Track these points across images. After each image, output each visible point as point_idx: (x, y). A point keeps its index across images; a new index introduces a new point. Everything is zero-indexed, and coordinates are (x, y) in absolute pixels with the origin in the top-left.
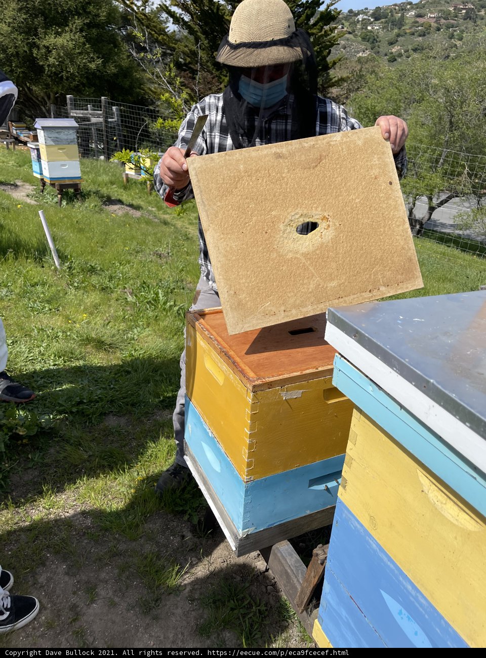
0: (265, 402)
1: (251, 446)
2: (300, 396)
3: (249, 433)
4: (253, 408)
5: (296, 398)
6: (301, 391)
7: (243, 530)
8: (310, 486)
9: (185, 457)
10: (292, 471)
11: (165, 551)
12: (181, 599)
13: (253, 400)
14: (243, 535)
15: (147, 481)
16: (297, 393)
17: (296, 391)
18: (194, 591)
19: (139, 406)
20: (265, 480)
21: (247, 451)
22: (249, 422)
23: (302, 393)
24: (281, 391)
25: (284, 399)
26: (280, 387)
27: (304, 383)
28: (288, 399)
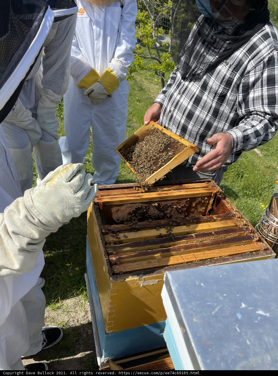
1: (110, 314)
2: (157, 283)
3: (109, 306)
4: (112, 292)
5: (153, 285)
6: (157, 280)
7: (105, 357)
9: (85, 274)
14: (105, 361)
15: (73, 267)
16: (153, 281)
20: (123, 332)
21: (108, 317)
22: (110, 300)
23: (159, 281)
24: (139, 281)
25: (141, 286)
26: (138, 278)
27: (161, 275)
28: (145, 285)
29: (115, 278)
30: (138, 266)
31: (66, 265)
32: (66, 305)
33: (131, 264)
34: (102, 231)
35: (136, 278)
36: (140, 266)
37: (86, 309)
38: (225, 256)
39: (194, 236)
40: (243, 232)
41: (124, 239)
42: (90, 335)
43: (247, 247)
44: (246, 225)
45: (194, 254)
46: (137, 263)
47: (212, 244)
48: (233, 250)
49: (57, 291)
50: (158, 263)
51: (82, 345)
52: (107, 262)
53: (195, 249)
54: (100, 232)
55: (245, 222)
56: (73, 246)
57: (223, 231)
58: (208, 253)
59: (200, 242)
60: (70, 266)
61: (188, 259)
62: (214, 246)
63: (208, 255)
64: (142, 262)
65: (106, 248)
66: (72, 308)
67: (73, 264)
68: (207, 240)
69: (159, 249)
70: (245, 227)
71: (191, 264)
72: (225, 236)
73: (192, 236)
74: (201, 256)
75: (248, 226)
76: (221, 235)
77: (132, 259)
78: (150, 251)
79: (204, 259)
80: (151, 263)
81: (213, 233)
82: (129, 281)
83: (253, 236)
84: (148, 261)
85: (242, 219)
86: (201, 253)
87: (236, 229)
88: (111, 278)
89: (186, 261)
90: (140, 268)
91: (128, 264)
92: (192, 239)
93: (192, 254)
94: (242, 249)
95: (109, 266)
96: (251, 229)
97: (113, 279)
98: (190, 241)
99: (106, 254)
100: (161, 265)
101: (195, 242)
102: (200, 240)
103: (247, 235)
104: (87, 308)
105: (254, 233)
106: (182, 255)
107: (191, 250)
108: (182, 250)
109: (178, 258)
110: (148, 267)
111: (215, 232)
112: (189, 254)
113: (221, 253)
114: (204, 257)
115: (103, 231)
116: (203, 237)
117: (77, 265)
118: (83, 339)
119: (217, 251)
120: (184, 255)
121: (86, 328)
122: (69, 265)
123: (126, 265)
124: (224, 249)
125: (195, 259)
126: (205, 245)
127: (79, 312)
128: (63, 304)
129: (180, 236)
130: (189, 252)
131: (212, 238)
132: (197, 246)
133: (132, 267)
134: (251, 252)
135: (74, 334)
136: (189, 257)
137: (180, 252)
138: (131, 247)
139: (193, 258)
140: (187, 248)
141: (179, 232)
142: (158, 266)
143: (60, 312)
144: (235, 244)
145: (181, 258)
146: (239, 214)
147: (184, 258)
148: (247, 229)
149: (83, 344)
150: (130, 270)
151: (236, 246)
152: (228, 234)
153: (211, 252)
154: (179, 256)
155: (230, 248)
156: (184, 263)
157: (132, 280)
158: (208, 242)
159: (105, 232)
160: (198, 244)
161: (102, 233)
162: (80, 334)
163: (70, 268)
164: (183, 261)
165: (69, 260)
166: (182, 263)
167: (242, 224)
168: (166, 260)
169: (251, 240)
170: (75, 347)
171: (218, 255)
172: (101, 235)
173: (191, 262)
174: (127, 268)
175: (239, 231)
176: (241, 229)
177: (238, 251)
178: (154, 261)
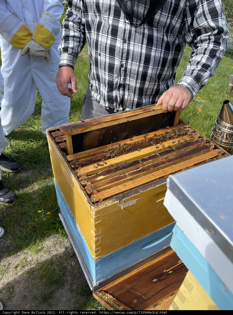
0: (107, 214)
1: (96, 242)
2: (135, 203)
3: (95, 235)
4: (96, 220)
5: (132, 205)
6: (136, 200)
7: (96, 281)
8: (142, 248)
9: (60, 215)
10: (130, 245)
11: (55, 259)
12: (65, 291)
13: (96, 215)
14: (96, 285)
15: (44, 212)
16: (133, 202)
17: (132, 201)
18: (73, 285)
19: (39, 162)
20: (110, 255)
21: (95, 245)
22: (94, 228)
23: (137, 201)
24: (119, 204)
25: (122, 208)
26: (118, 201)
27: (139, 194)
28: (126, 207)
29: (96, 206)
30: (115, 191)
31: (38, 212)
32: (46, 247)
33: (108, 190)
34: (71, 167)
35: (116, 202)
36: (117, 190)
37: (65, 246)
38: (191, 167)
39: (158, 155)
40: (200, 143)
41: (96, 169)
42: (74, 266)
43: (207, 155)
44: (200, 137)
45: (163, 170)
46: (114, 188)
47: (176, 158)
48: (196, 160)
49: (35, 237)
50: (133, 185)
51: (69, 277)
52: (84, 193)
53: (163, 165)
54: (69, 168)
55: (198, 135)
56: (41, 194)
57: (182, 145)
58: (176, 167)
59: (165, 159)
60: (41, 213)
61: (159, 175)
62: (179, 159)
63: (176, 168)
64: (118, 186)
65: (79, 181)
66: (52, 247)
67: (44, 209)
68: (171, 156)
69: (130, 172)
70: (200, 139)
71: (163, 179)
72: (185, 149)
73: (156, 155)
74: (170, 170)
75: (202, 137)
76: (182, 150)
77: (107, 186)
78: (123, 175)
79: (173, 172)
80: (126, 185)
81: (174, 149)
82: (111, 206)
83: (209, 145)
84: (123, 184)
85: (196, 133)
86: (169, 168)
87: (194, 142)
88: (92, 207)
89: (158, 177)
90: (118, 192)
91: (106, 191)
92: (158, 157)
93: (161, 170)
94: (203, 158)
95: (87, 197)
96: (205, 140)
97: (95, 208)
98: (156, 160)
99: (82, 186)
100: (136, 186)
101: (160, 159)
102: (165, 157)
103: (203, 145)
104: (66, 244)
105: (209, 142)
106: (153, 173)
107: (159, 167)
108: (152, 169)
109: (149, 176)
110: (125, 190)
111: (175, 148)
112: (159, 171)
113: (187, 164)
114: (173, 171)
115: (73, 166)
116: (166, 154)
117: (48, 210)
118: (69, 271)
119: (182, 163)
120: (155, 172)
121: (69, 261)
122: (41, 211)
123: (103, 192)
124: (188, 161)
125: (166, 174)
126: (170, 161)
127: (59, 250)
128: (44, 246)
129: (146, 157)
130: (158, 170)
131: (174, 153)
132: (163, 163)
133: (110, 193)
134: (212, 158)
135: (59, 269)
136: (159, 173)
137: (150, 170)
138: (104, 176)
139: (163, 174)
140: (155, 166)
141: (144, 154)
142: (134, 186)
143: (42, 253)
144: (195, 155)
145: (152, 176)
146: (192, 130)
147: (155, 175)
148: (202, 140)
149: (69, 275)
150: (109, 196)
151: (197, 156)
152: (188, 148)
153: (178, 165)
154: (150, 174)
155: (193, 159)
156: (156, 179)
157: (113, 204)
158: (173, 158)
159: (75, 167)
160: (164, 161)
161: (72, 168)
162: (65, 267)
163: (42, 214)
164: (155, 178)
165: (39, 208)
166: (155, 180)
167: (197, 137)
168: (140, 180)
169: (208, 149)
170: (63, 279)
171: (184, 166)
172: (71, 170)
173: (163, 177)
174: (105, 195)
175: (196, 143)
176: (197, 142)
177: (200, 160)
178: (129, 183)
